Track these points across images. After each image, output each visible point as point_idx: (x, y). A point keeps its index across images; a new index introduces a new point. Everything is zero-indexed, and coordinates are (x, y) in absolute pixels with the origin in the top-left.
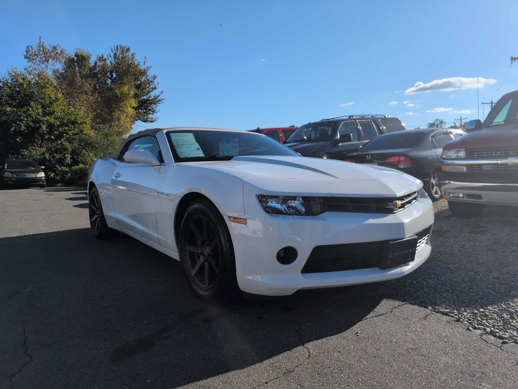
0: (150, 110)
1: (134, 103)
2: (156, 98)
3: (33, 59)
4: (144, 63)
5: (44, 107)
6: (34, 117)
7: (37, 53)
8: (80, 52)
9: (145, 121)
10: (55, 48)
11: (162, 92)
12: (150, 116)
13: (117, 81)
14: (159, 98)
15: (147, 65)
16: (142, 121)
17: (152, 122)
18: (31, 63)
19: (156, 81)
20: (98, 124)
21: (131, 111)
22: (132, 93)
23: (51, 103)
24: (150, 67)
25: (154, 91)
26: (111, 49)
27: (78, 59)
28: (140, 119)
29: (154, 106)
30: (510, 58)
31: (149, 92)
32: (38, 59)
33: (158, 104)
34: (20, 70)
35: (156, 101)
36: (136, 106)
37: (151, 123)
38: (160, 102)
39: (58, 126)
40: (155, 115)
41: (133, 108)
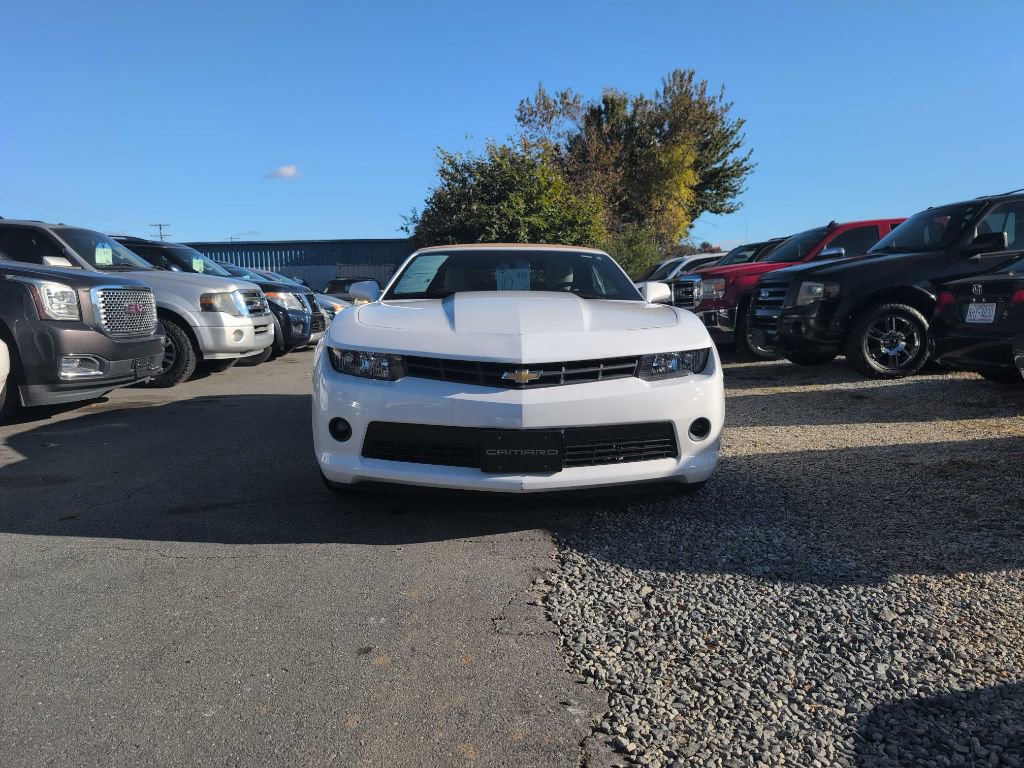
0: (726, 190)
1: (691, 177)
2: (738, 164)
3: (530, 121)
4: (721, 97)
5: (529, 200)
6: (511, 218)
7: (535, 109)
8: (610, 94)
9: (717, 212)
10: (564, 96)
11: (752, 150)
12: (728, 200)
13: (669, 139)
14: (745, 164)
15: (726, 100)
16: (711, 211)
17: (729, 212)
18: (526, 128)
19: (740, 133)
20: (624, 221)
21: (685, 193)
22: (690, 159)
23: (540, 193)
24: (732, 104)
25: (736, 150)
26: (663, 79)
27: (607, 107)
28: (707, 209)
29: (735, 182)
31: (725, 155)
32: (537, 119)
33: (744, 176)
34: (501, 141)
35: (739, 169)
36: (696, 183)
37: (729, 215)
38: (747, 172)
39: (546, 230)
40: (739, 198)
41: (691, 188)
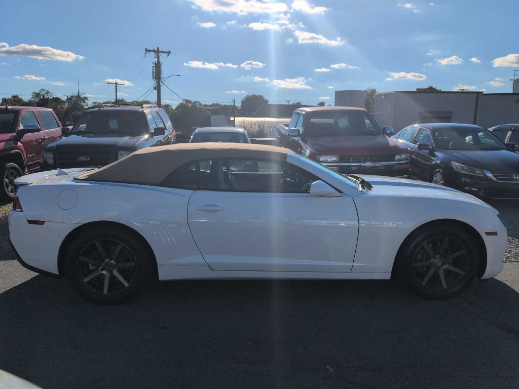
30: (145, 50)
